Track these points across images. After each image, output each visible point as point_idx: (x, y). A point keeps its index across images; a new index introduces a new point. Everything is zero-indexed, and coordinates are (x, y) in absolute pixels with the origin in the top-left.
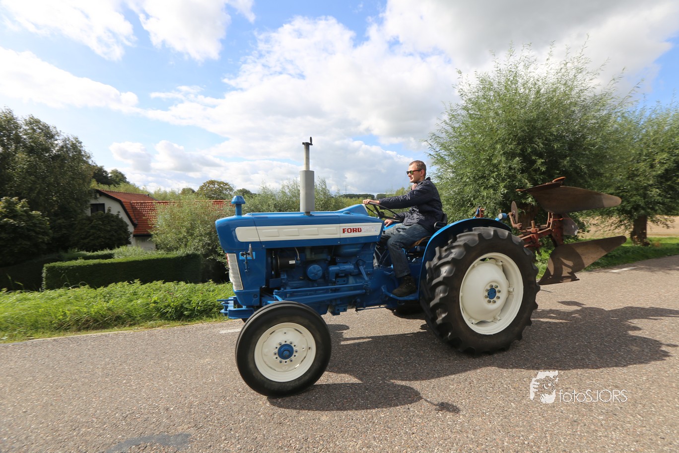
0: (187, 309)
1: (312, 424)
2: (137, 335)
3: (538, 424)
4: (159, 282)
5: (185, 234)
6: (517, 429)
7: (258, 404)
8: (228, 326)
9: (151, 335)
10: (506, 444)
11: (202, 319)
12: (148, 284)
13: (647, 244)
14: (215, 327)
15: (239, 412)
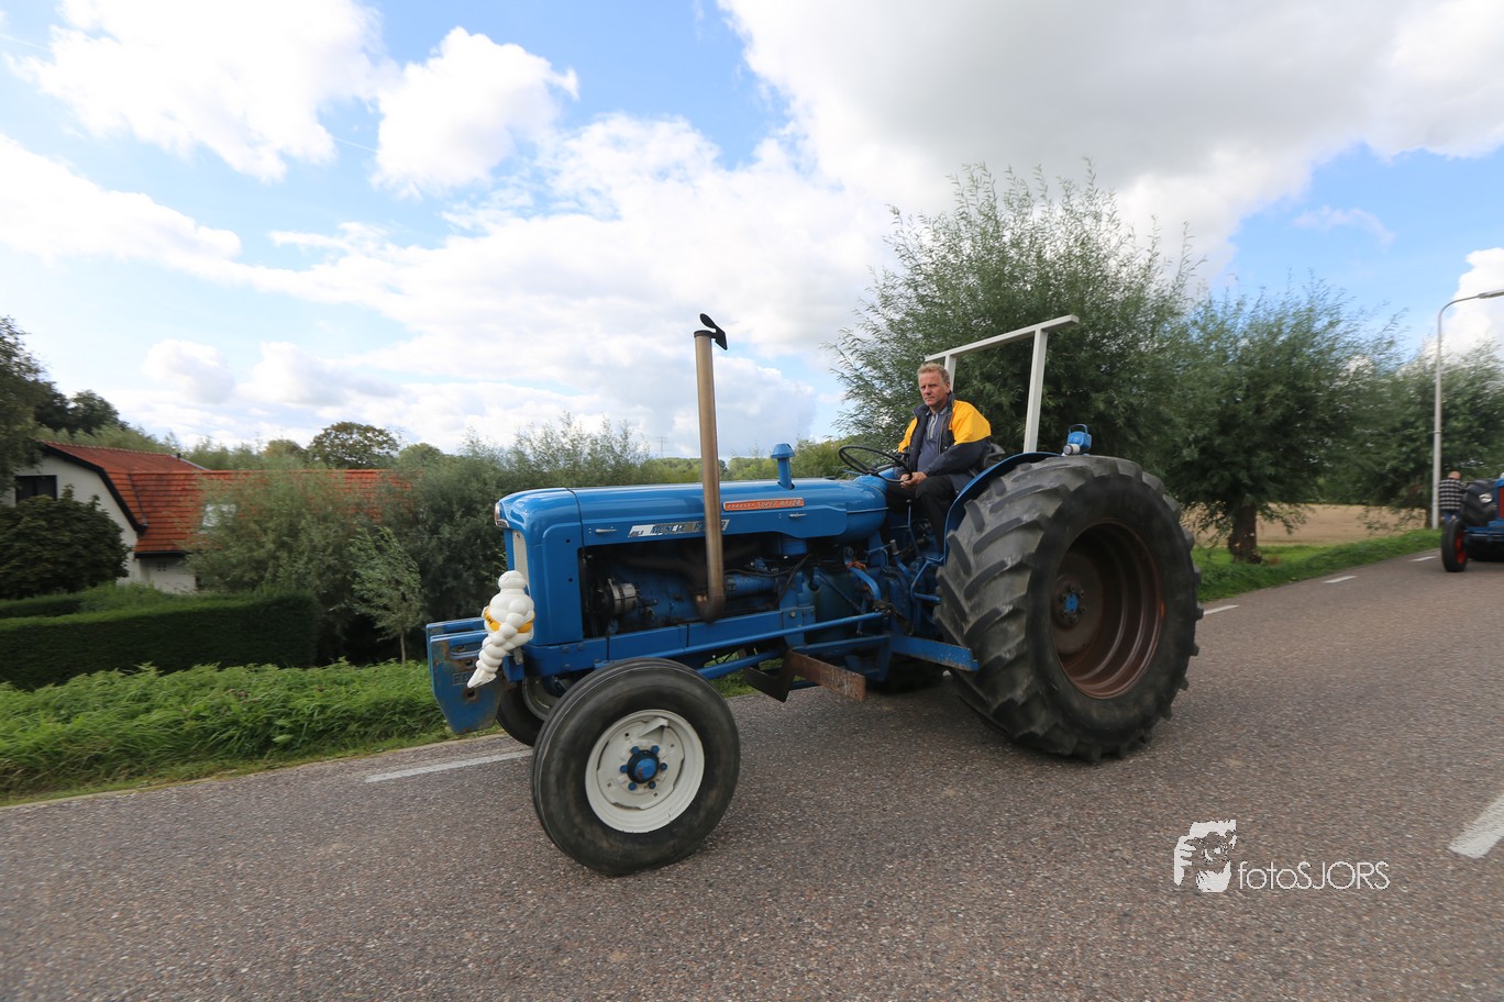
0: (280, 730)
1: (590, 972)
2: (149, 799)
4: (207, 668)
5: (273, 548)
6: (1018, 941)
7: (460, 940)
8: (386, 765)
9: (185, 798)
11: (316, 751)
12: (179, 674)
13: (1257, 560)
14: (352, 769)
15: (415, 963)
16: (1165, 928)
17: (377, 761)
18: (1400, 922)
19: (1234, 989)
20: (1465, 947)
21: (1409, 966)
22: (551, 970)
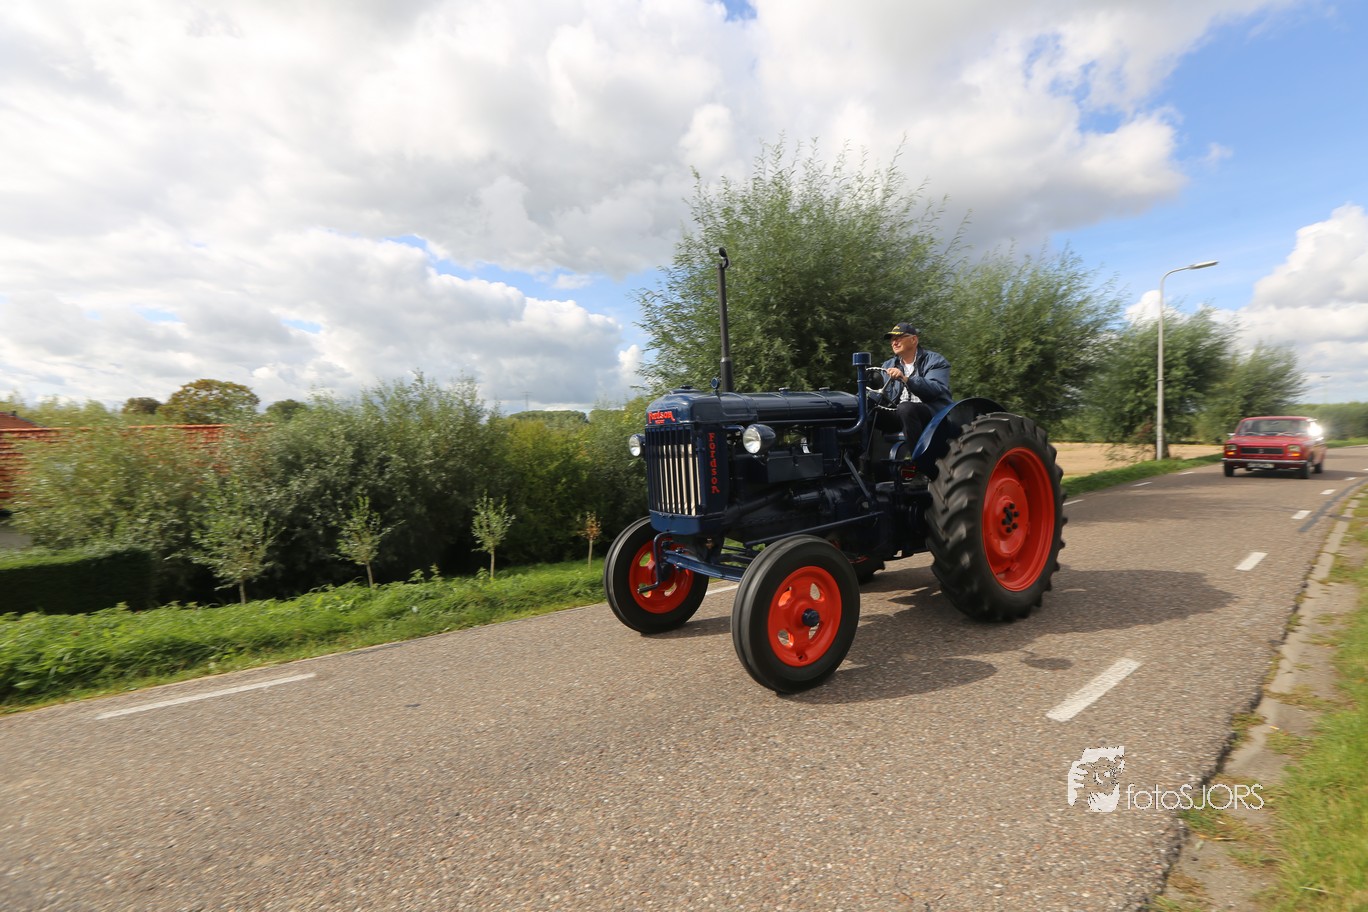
0: (25, 675)
1: (229, 877)
3: (689, 805)
5: (109, 506)
6: (647, 819)
7: (113, 859)
8: (123, 705)
10: (613, 848)
11: (65, 694)
14: (90, 707)
15: (52, 885)
16: (781, 799)
17: (121, 698)
18: (979, 777)
19: (814, 845)
20: (1020, 793)
21: (966, 813)
22: (191, 879)
